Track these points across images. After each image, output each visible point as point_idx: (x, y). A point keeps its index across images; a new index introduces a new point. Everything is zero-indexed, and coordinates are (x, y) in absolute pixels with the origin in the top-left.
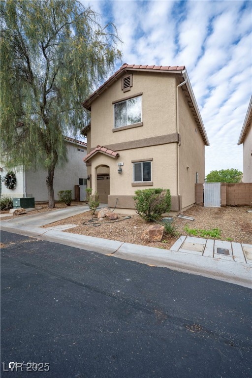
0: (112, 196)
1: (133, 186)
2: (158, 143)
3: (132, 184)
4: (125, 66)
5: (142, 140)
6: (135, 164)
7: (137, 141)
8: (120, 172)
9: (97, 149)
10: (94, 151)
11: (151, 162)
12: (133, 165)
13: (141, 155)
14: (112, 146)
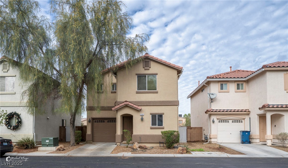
0: (135, 135)
1: (151, 129)
2: (167, 105)
3: (151, 127)
4: (147, 55)
5: (157, 101)
6: (152, 115)
7: (154, 102)
8: (142, 120)
9: (125, 103)
10: (123, 104)
11: (163, 115)
12: (151, 116)
13: (157, 110)
14: (136, 102)
